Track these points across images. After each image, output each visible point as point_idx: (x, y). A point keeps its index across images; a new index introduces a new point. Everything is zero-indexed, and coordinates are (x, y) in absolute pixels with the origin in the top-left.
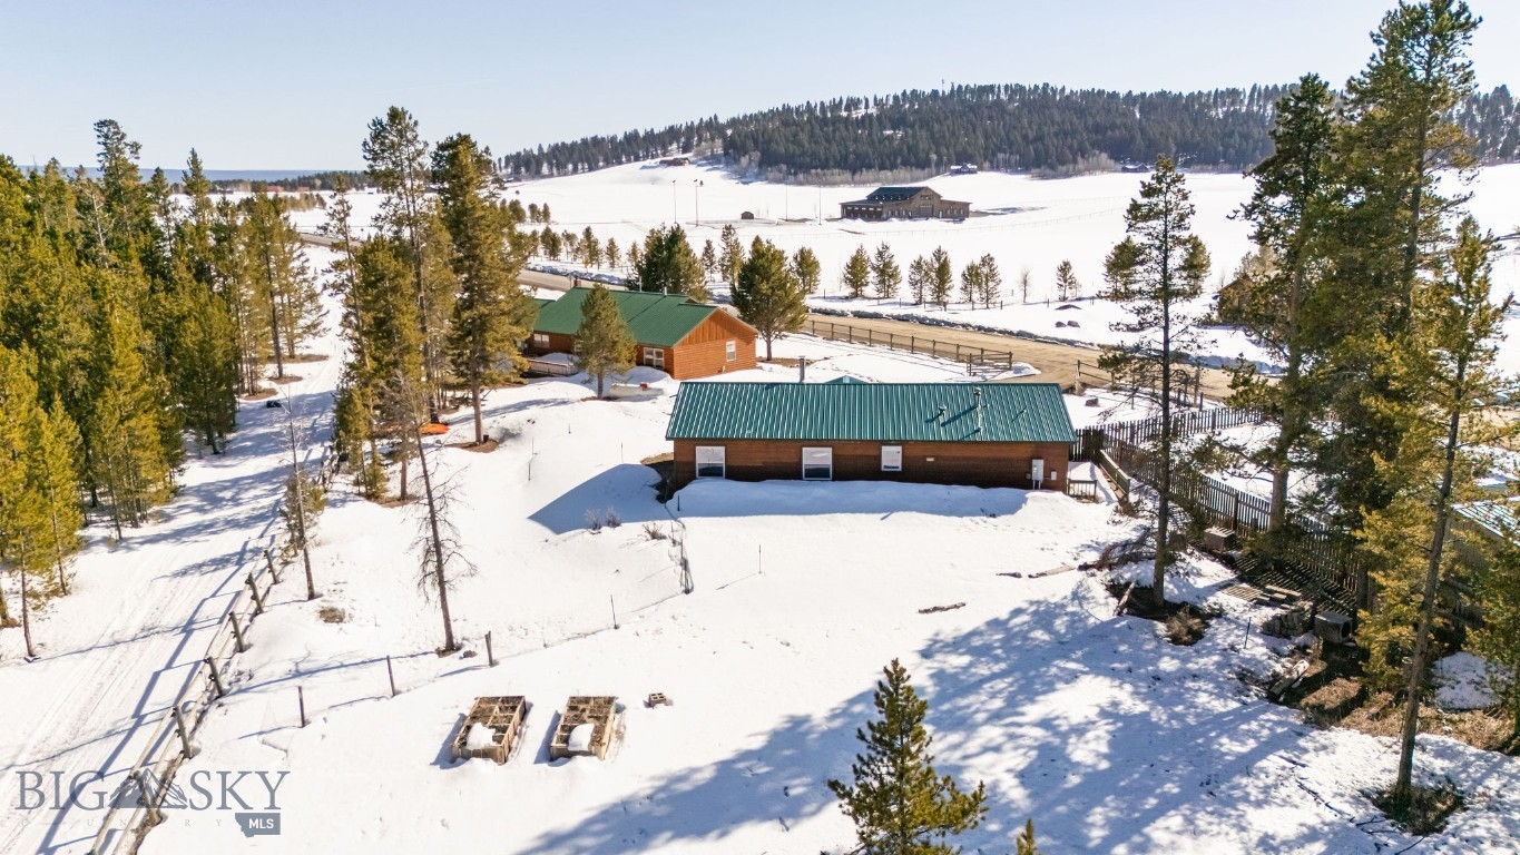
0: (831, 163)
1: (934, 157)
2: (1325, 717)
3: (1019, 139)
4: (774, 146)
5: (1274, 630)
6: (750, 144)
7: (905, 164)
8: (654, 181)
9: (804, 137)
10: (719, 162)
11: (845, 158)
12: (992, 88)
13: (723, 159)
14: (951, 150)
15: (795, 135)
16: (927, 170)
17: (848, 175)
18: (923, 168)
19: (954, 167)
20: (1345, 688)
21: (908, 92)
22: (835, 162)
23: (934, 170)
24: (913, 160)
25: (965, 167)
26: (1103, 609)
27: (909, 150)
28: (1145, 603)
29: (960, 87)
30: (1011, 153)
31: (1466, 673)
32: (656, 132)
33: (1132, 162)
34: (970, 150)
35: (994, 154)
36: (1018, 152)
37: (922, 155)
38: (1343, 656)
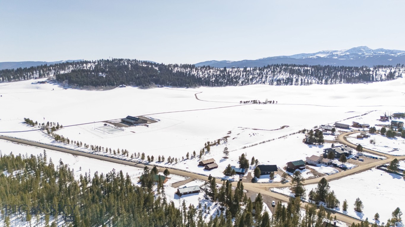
0: (89, 84)
1: (115, 83)
2: (213, 202)
3: (134, 78)
4: (72, 79)
5: (211, 199)
6: (64, 78)
7: (109, 84)
8: (37, 88)
9: (79, 76)
10: (56, 82)
11: (92, 82)
12: (122, 60)
13: (57, 81)
14: (119, 81)
15: (77, 75)
16: (114, 87)
17: (94, 88)
18: (113, 86)
19: (120, 86)
20: (214, 201)
21: (101, 60)
22: (90, 84)
23: (115, 86)
24: (110, 84)
25: (123, 85)
26: (205, 199)
27: (108, 80)
28: (206, 198)
29: (114, 59)
30: (133, 82)
31: (217, 199)
32: (27, 68)
33: (160, 85)
34: (123, 81)
35: (129, 82)
36: (135, 82)
37: (112, 82)
38: (214, 199)
